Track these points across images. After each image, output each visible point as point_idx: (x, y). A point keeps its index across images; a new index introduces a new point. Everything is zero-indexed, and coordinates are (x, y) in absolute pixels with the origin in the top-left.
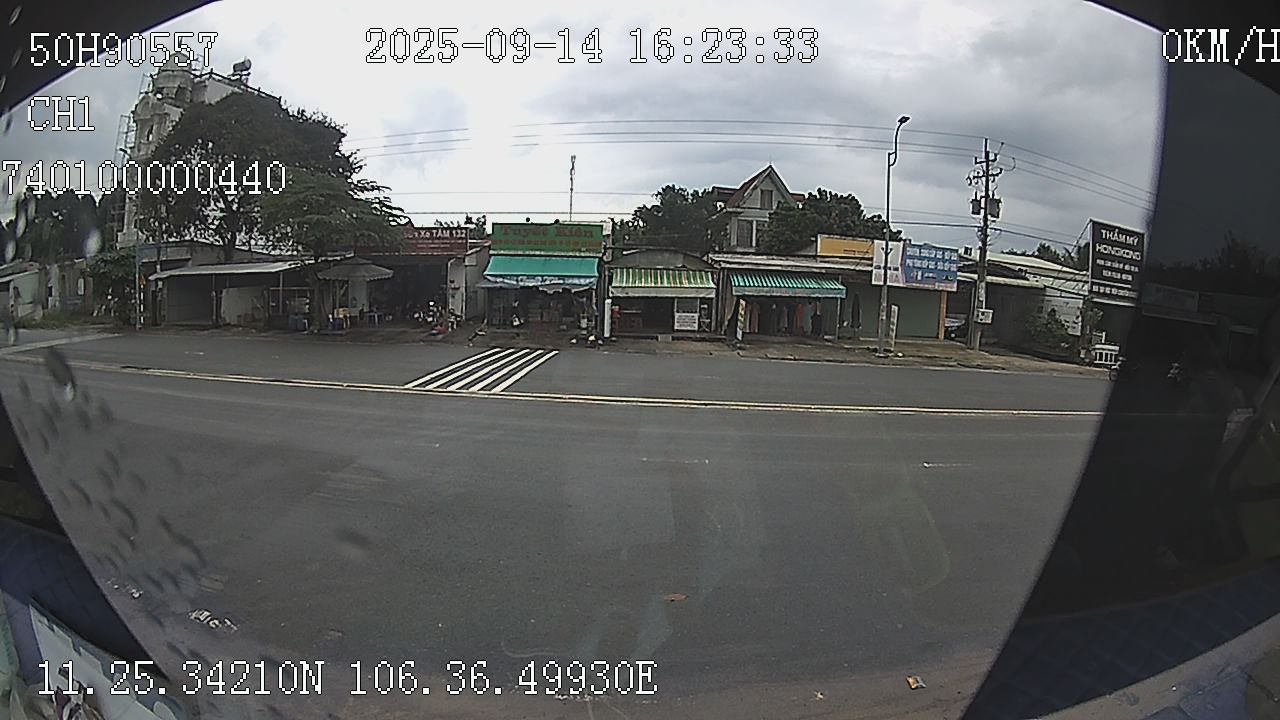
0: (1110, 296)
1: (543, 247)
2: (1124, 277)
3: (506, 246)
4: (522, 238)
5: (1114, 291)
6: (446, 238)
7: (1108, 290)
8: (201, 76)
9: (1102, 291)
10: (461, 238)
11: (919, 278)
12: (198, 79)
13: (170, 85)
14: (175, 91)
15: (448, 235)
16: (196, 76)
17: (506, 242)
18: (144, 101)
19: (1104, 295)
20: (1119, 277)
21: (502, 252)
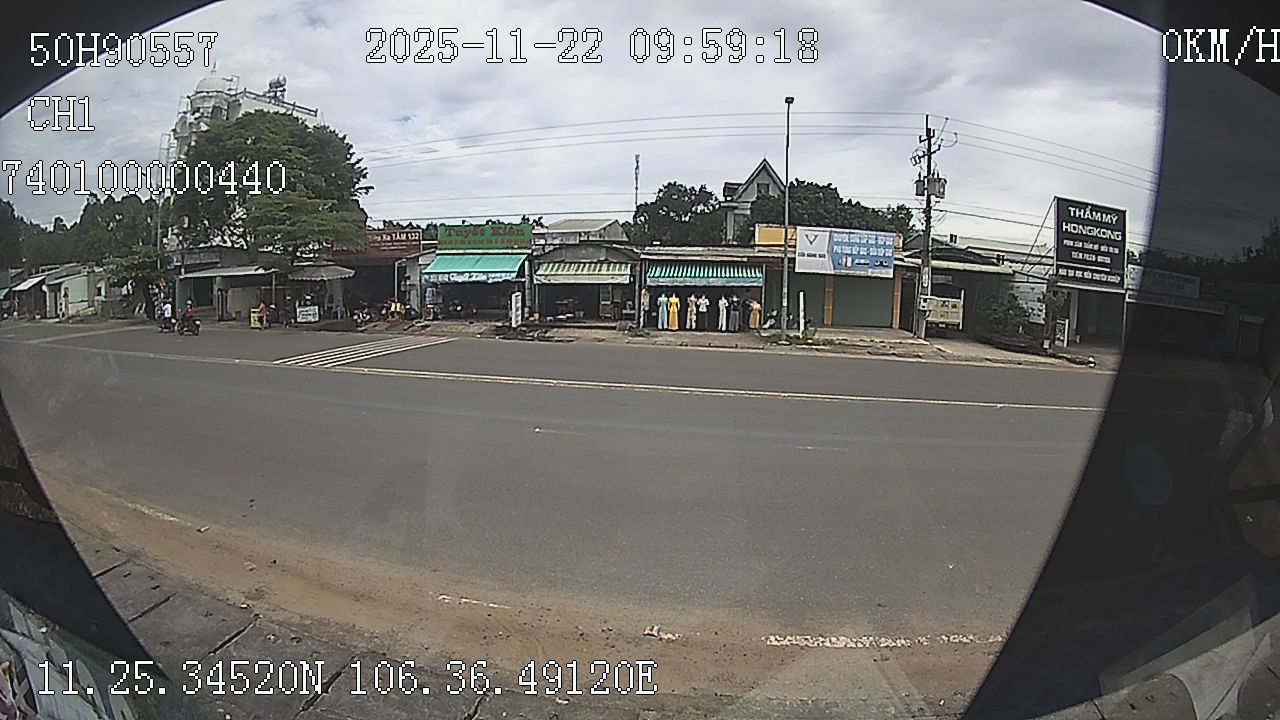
0: (1083, 280)
1: (481, 246)
2: (1100, 259)
3: (450, 246)
4: (462, 238)
5: (1088, 275)
6: (403, 241)
7: (1079, 274)
8: (235, 95)
9: (1071, 273)
10: (415, 240)
11: (849, 264)
12: (234, 98)
13: (206, 105)
14: (210, 110)
15: (404, 237)
16: (231, 96)
17: (450, 243)
18: (183, 120)
19: (1075, 279)
20: (1094, 259)
21: (447, 252)
